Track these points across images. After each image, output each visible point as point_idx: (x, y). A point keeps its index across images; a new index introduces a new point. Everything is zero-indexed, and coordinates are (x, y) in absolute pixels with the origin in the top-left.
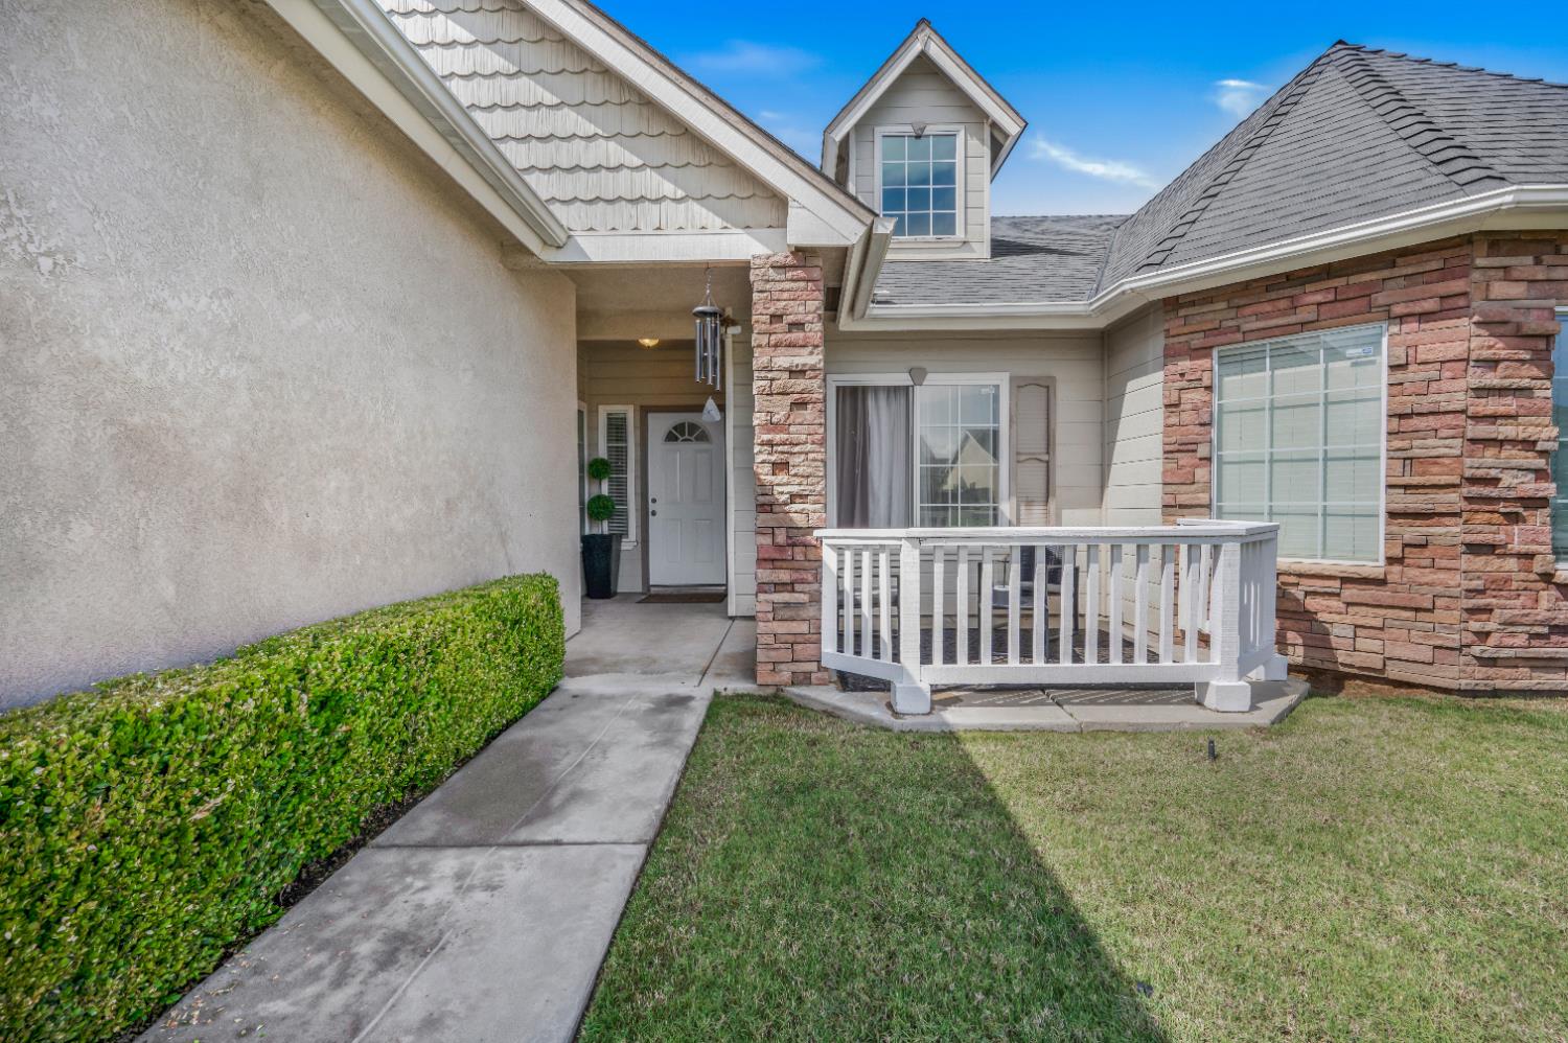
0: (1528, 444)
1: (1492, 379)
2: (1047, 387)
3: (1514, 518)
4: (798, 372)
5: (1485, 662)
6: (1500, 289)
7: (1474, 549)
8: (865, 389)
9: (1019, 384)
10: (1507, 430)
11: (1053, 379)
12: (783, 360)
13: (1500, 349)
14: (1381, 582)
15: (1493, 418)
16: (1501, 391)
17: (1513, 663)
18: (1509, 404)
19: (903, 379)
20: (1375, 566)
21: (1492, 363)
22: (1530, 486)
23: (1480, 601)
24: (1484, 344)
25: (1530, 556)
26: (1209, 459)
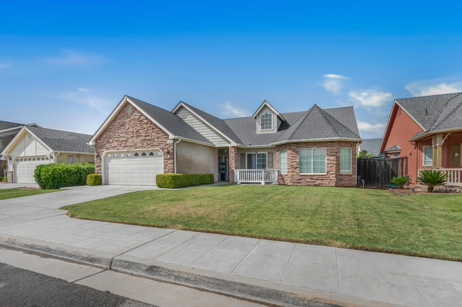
0: (296, 162)
1: (293, 156)
2: (272, 153)
3: (296, 169)
4: (233, 156)
5: (293, 182)
6: (293, 147)
7: (292, 172)
8: (251, 154)
9: (269, 153)
10: (294, 161)
11: (273, 153)
12: (231, 156)
13: (294, 153)
14: (287, 175)
15: (293, 159)
16: (294, 157)
17: (295, 183)
18: (294, 158)
19: (255, 153)
20: (286, 174)
21: (293, 154)
22: (296, 166)
23: (292, 177)
24: (292, 152)
25: (297, 172)
26: (279, 163)
